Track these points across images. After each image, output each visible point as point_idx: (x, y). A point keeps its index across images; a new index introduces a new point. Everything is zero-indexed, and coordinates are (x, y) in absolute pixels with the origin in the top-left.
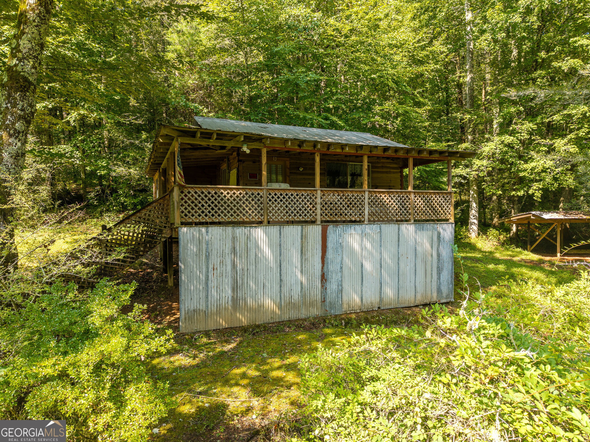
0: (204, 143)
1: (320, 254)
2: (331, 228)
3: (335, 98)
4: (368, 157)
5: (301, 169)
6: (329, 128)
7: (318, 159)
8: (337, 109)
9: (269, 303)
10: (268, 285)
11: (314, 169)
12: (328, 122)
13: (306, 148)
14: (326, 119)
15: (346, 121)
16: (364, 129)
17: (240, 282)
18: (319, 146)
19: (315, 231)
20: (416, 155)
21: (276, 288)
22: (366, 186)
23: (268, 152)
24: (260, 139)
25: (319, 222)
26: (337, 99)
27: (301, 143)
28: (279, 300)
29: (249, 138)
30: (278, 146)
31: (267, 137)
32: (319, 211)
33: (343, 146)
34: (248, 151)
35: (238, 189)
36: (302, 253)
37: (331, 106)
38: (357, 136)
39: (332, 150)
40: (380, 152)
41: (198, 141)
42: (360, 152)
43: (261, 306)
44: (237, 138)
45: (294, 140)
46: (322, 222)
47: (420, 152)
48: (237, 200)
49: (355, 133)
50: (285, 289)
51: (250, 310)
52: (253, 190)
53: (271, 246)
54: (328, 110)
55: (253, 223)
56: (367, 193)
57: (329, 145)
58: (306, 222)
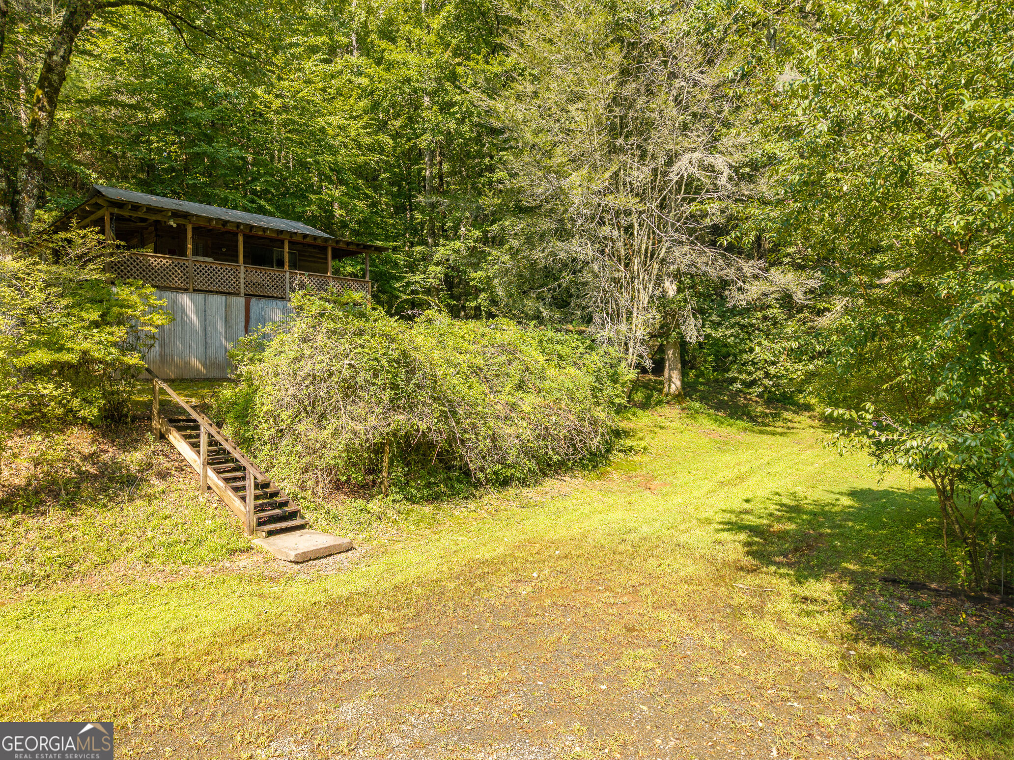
0: (134, 215)
1: (244, 324)
2: (253, 301)
3: (262, 180)
4: (289, 242)
5: (224, 250)
6: (255, 213)
7: (241, 239)
8: (266, 192)
9: (196, 363)
10: (194, 346)
11: (237, 251)
12: (254, 206)
13: (229, 227)
14: (253, 202)
15: (278, 208)
16: (298, 218)
17: (167, 340)
18: (242, 227)
19: (238, 303)
20: (334, 245)
21: (201, 349)
22: (287, 267)
23: (193, 229)
24: (186, 215)
25: (242, 295)
26: (266, 181)
27: (225, 223)
28: (204, 359)
29: (176, 214)
30: (203, 224)
31: (193, 215)
32: (242, 286)
33: (264, 230)
34: (175, 225)
35: (165, 258)
36: (226, 320)
37: (258, 188)
38: (286, 224)
39: (254, 232)
40: (300, 239)
41: (126, 213)
42: (281, 237)
43: (187, 363)
44: (164, 213)
45: (218, 220)
46: (245, 295)
47: (338, 242)
48: (164, 268)
49: (285, 221)
50: (211, 351)
51: (177, 366)
52: (180, 260)
53: (197, 313)
54: (254, 193)
55: (180, 289)
56: (288, 274)
57: (251, 227)
58: (229, 293)
